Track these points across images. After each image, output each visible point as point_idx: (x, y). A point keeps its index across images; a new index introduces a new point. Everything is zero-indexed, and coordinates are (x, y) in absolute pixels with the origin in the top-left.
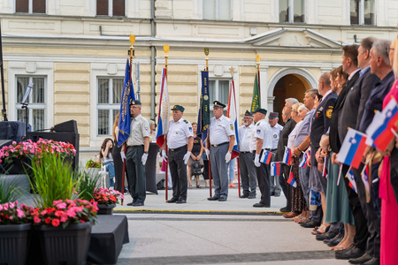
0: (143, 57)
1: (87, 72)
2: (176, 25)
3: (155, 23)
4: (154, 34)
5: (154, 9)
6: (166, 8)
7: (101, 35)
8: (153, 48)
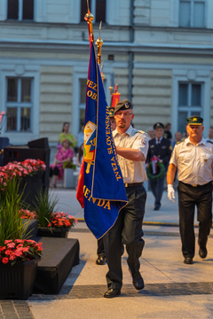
0: (122, 62)
1: (69, 74)
2: (153, 32)
3: (134, 30)
4: (132, 40)
5: (132, 16)
6: (144, 16)
7: (84, 40)
8: (131, 54)
